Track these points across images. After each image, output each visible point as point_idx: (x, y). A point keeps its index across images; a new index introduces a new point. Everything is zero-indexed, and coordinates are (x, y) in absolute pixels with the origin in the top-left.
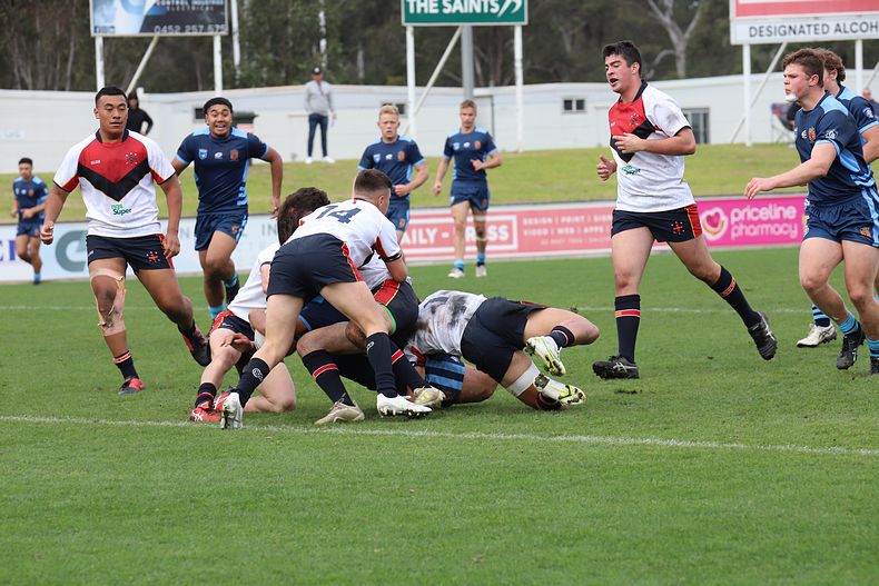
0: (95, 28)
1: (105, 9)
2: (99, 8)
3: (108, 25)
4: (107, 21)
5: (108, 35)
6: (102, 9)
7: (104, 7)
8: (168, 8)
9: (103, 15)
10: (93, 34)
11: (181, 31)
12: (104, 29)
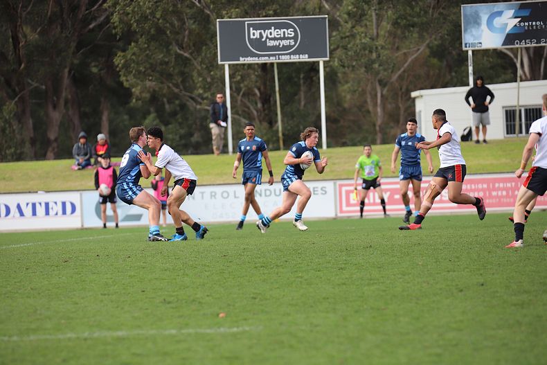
0: (466, 44)
1: (474, 31)
2: (469, 31)
3: (476, 42)
4: (475, 38)
5: (476, 48)
6: (471, 31)
7: (473, 30)
8: (526, 28)
9: (473, 35)
10: (464, 49)
11: (537, 43)
12: (473, 45)
